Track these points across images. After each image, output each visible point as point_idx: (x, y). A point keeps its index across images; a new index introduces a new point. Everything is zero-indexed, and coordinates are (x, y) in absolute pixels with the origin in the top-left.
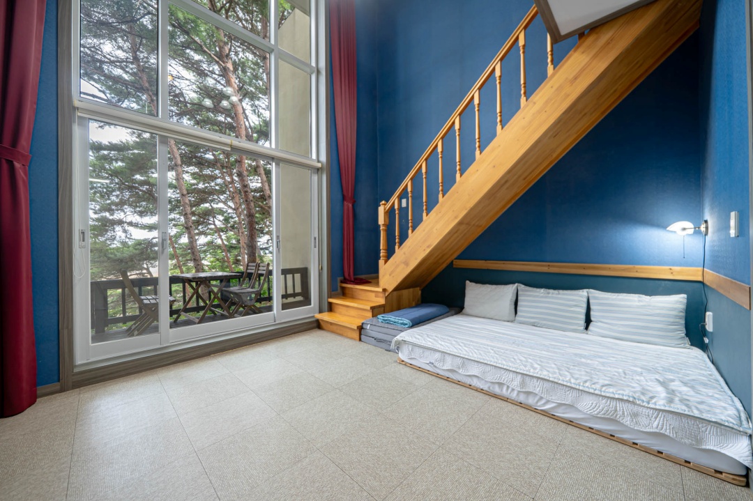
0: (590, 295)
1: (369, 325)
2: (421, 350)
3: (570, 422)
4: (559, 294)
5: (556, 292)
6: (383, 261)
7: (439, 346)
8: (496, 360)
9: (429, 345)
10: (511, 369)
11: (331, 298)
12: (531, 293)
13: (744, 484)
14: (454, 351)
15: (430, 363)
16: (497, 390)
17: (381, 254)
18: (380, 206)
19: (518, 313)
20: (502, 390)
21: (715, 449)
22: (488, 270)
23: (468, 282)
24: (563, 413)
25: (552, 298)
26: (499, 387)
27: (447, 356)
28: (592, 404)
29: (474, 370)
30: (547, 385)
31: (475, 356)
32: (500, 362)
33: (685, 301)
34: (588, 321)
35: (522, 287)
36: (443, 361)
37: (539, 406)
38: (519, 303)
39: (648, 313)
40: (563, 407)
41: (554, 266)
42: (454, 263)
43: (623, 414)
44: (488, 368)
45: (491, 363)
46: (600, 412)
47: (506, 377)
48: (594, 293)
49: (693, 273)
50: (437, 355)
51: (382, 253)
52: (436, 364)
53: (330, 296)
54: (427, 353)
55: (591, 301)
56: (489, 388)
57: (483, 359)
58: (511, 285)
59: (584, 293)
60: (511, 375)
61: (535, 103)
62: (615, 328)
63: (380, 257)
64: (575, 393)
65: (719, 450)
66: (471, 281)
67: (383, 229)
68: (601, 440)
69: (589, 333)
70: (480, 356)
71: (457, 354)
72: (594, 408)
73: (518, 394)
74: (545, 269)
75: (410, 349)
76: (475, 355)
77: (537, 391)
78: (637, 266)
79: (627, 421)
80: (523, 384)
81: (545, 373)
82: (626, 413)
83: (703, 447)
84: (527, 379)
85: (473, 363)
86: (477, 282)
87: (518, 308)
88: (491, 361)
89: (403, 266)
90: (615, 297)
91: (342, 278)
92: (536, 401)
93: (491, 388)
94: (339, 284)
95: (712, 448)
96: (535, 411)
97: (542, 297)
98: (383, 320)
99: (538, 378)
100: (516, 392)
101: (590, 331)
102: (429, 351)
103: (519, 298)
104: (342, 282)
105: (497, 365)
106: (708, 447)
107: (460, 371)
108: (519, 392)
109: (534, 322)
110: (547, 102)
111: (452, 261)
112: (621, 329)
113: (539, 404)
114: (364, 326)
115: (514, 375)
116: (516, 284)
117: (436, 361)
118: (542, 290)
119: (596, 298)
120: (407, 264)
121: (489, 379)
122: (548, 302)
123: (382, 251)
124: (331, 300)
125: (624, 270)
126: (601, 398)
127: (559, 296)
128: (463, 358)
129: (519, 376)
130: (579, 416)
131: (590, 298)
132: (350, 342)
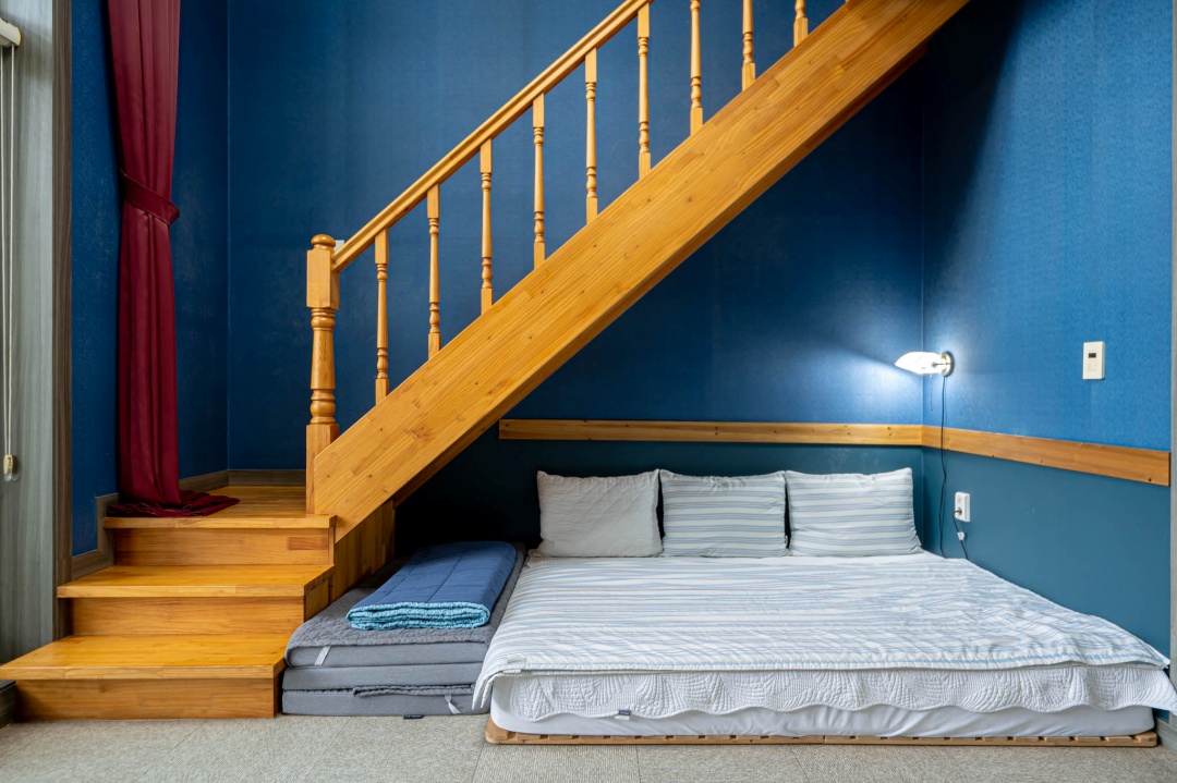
0: (790, 482)
1: (325, 651)
2: (585, 686)
3: (946, 742)
4: (744, 484)
5: (735, 480)
6: (327, 429)
7: (644, 658)
8: (798, 657)
9: (614, 662)
10: (837, 667)
11: (69, 580)
12: (695, 488)
13: (1154, 743)
14: (691, 661)
15: (621, 713)
16: (803, 726)
17: (315, 407)
18: (311, 247)
19: (669, 534)
20: (815, 723)
21: (1134, 703)
22: (590, 442)
23: (541, 474)
24: (936, 728)
25: (735, 493)
26: (809, 717)
27: (671, 679)
28: (986, 691)
29: (750, 695)
30: (909, 678)
31: (747, 660)
32: (806, 657)
33: (910, 477)
34: (788, 531)
35: (668, 477)
36: (662, 695)
37: (893, 731)
38: (667, 513)
39: (880, 504)
40: (936, 716)
41: (724, 429)
42: (501, 428)
43: (1031, 692)
44: (784, 680)
45: (791, 666)
46: (998, 702)
47: (823, 690)
48: (797, 477)
49: (914, 435)
50: (644, 685)
51: (318, 403)
52: (642, 712)
53: (65, 574)
54: (608, 687)
55: (792, 493)
56: (785, 727)
57: (770, 662)
58: (647, 474)
59: (778, 478)
60: (837, 680)
61: (777, 84)
62: (837, 536)
63: (310, 416)
64: (957, 679)
65: (1139, 703)
66: (550, 472)
67: (322, 325)
68: (993, 753)
69: (795, 552)
70: (758, 657)
71: (701, 668)
72: (989, 698)
73: (850, 720)
74: (709, 436)
75: (548, 692)
76: (747, 658)
77: (889, 700)
78: (851, 426)
79: (1036, 704)
80: (863, 692)
81: (900, 655)
82: (1033, 690)
83: (1120, 706)
84: (869, 677)
85: (743, 677)
86: (566, 473)
87: (667, 524)
88: (788, 662)
89: (409, 440)
90: (828, 481)
91: (113, 496)
92: (886, 720)
93: (790, 726)
94: (101, 522)
95: (1130, 703)
96: (883, 742)
97: (717, 494)
98: (377, 620)
99: (890, 670)
100: (845, 716)
101: (794, 548)
102: (616, 682)
103: (666, 502)
104: (112, 511)
105: (806, 666)
106: (1125, 704)
107: (712, 709)
108: (853, 713)
109: (707, 550)
110: (800, 91)
111: (497, 424)
112: (846, 537)
113: (892, 725)
114: (298, 660)
115: (843, 676)
116: (657, 471)
117: (641, 701)
118: (711, 480)
119: (800, 486)
120: (423, 433)
121: (788, 704)
122: (730, 504)
123: (316, 396)
124: (73, 590)
125: (833, 432)
126: (996, 675)
127: (747, 489)
128: (718, 672)
129: (854, 678)
130: (962, 722)
131: (791, 487)
132: (239, 731)
